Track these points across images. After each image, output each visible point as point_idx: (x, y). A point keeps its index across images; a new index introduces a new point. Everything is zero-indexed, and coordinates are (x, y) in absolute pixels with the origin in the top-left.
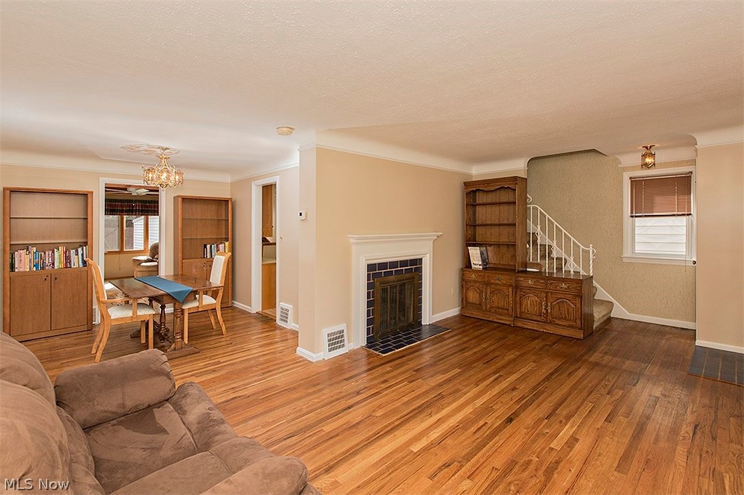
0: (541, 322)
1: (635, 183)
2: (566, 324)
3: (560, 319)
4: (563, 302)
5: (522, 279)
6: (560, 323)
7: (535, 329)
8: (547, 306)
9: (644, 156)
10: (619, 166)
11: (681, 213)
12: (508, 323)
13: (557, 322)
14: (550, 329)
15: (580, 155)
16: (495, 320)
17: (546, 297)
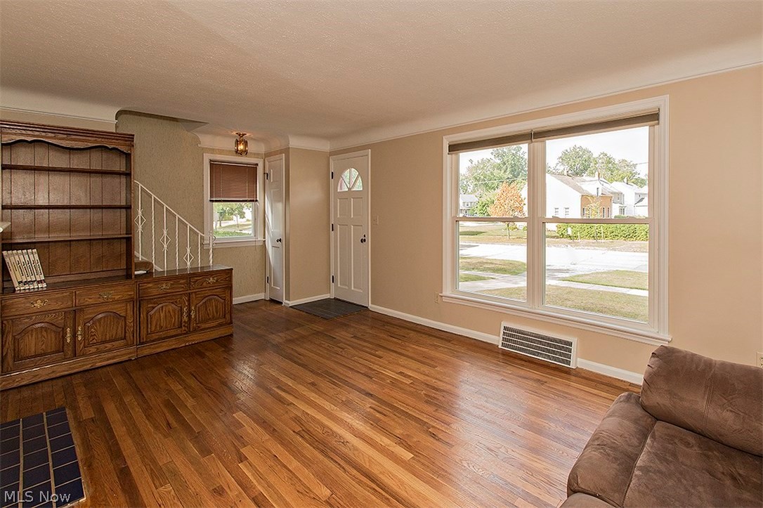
0: (181, 335)
1: (214, 165)
2: (215, 324)
3: (205, 321)
4: (210, 300)
5: (150, 285)
6: (207, 326)
7: (174, 347)
8: (189, 311)
9: (237, 143)
10: (199, 145)
11: (249, 199)
12: (125, 358)
13: (203, 326)
14: (196, 338)
15: (160, 121)
16: (99, 364)
17: (189, 300)
